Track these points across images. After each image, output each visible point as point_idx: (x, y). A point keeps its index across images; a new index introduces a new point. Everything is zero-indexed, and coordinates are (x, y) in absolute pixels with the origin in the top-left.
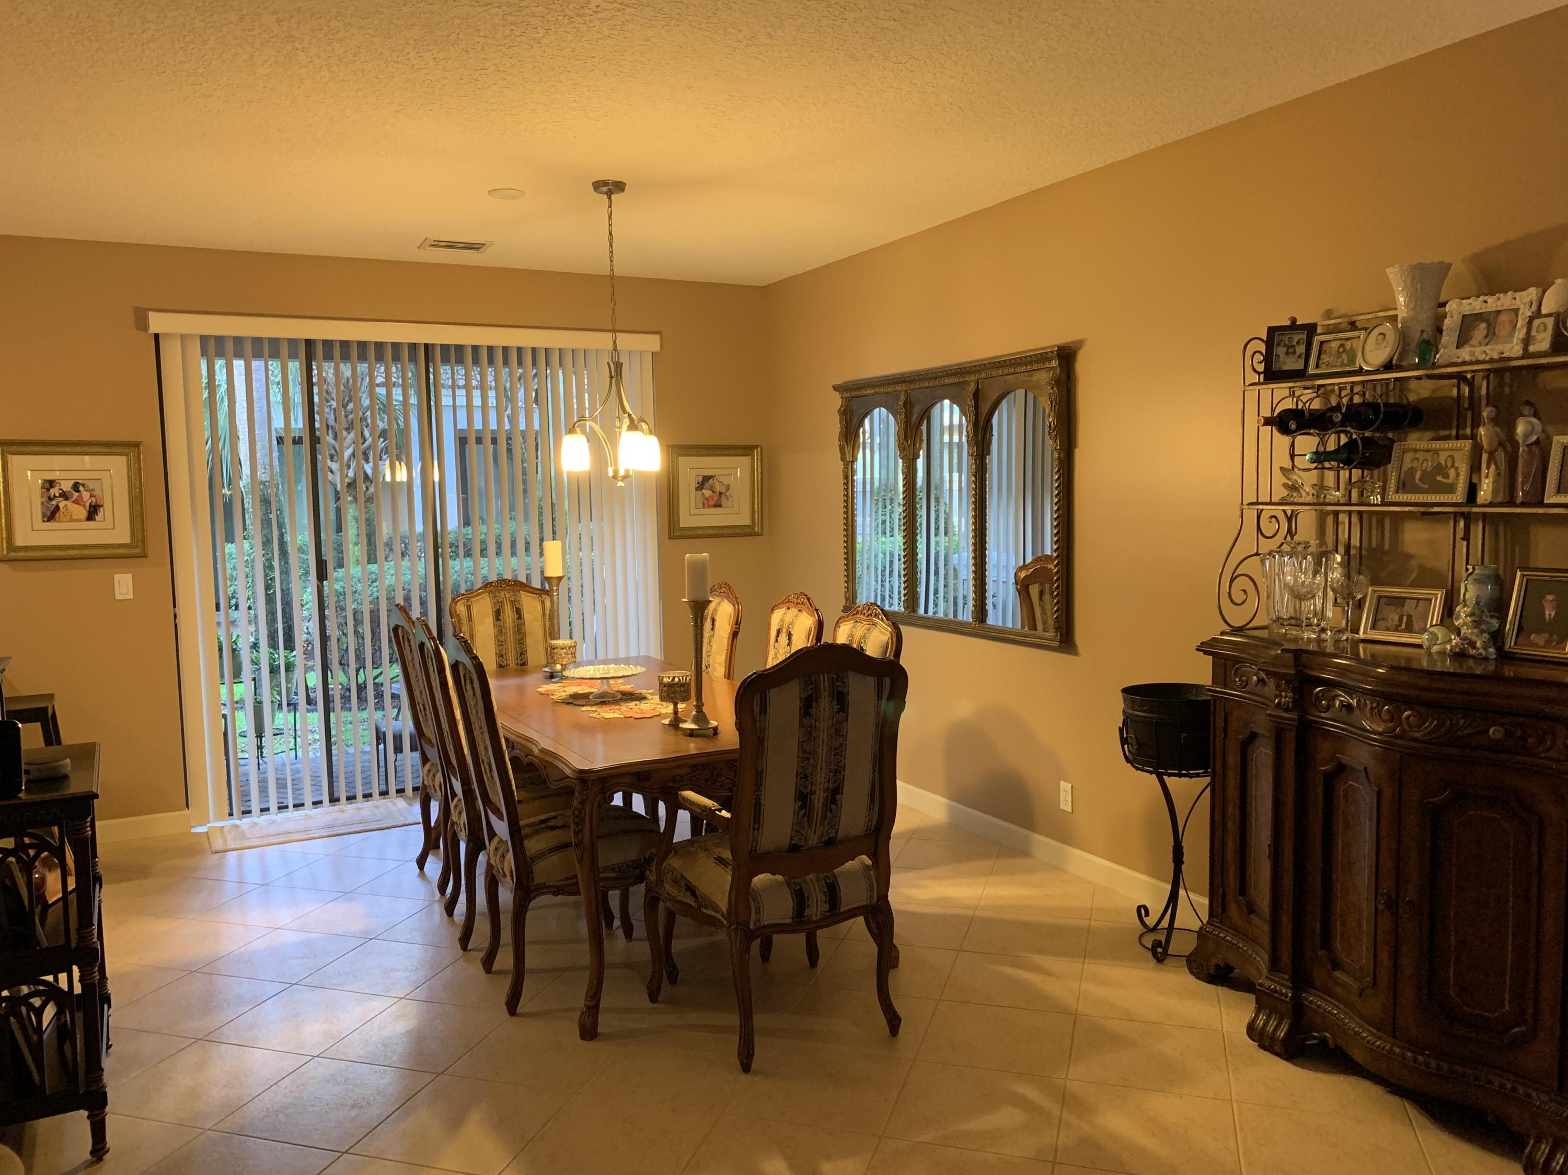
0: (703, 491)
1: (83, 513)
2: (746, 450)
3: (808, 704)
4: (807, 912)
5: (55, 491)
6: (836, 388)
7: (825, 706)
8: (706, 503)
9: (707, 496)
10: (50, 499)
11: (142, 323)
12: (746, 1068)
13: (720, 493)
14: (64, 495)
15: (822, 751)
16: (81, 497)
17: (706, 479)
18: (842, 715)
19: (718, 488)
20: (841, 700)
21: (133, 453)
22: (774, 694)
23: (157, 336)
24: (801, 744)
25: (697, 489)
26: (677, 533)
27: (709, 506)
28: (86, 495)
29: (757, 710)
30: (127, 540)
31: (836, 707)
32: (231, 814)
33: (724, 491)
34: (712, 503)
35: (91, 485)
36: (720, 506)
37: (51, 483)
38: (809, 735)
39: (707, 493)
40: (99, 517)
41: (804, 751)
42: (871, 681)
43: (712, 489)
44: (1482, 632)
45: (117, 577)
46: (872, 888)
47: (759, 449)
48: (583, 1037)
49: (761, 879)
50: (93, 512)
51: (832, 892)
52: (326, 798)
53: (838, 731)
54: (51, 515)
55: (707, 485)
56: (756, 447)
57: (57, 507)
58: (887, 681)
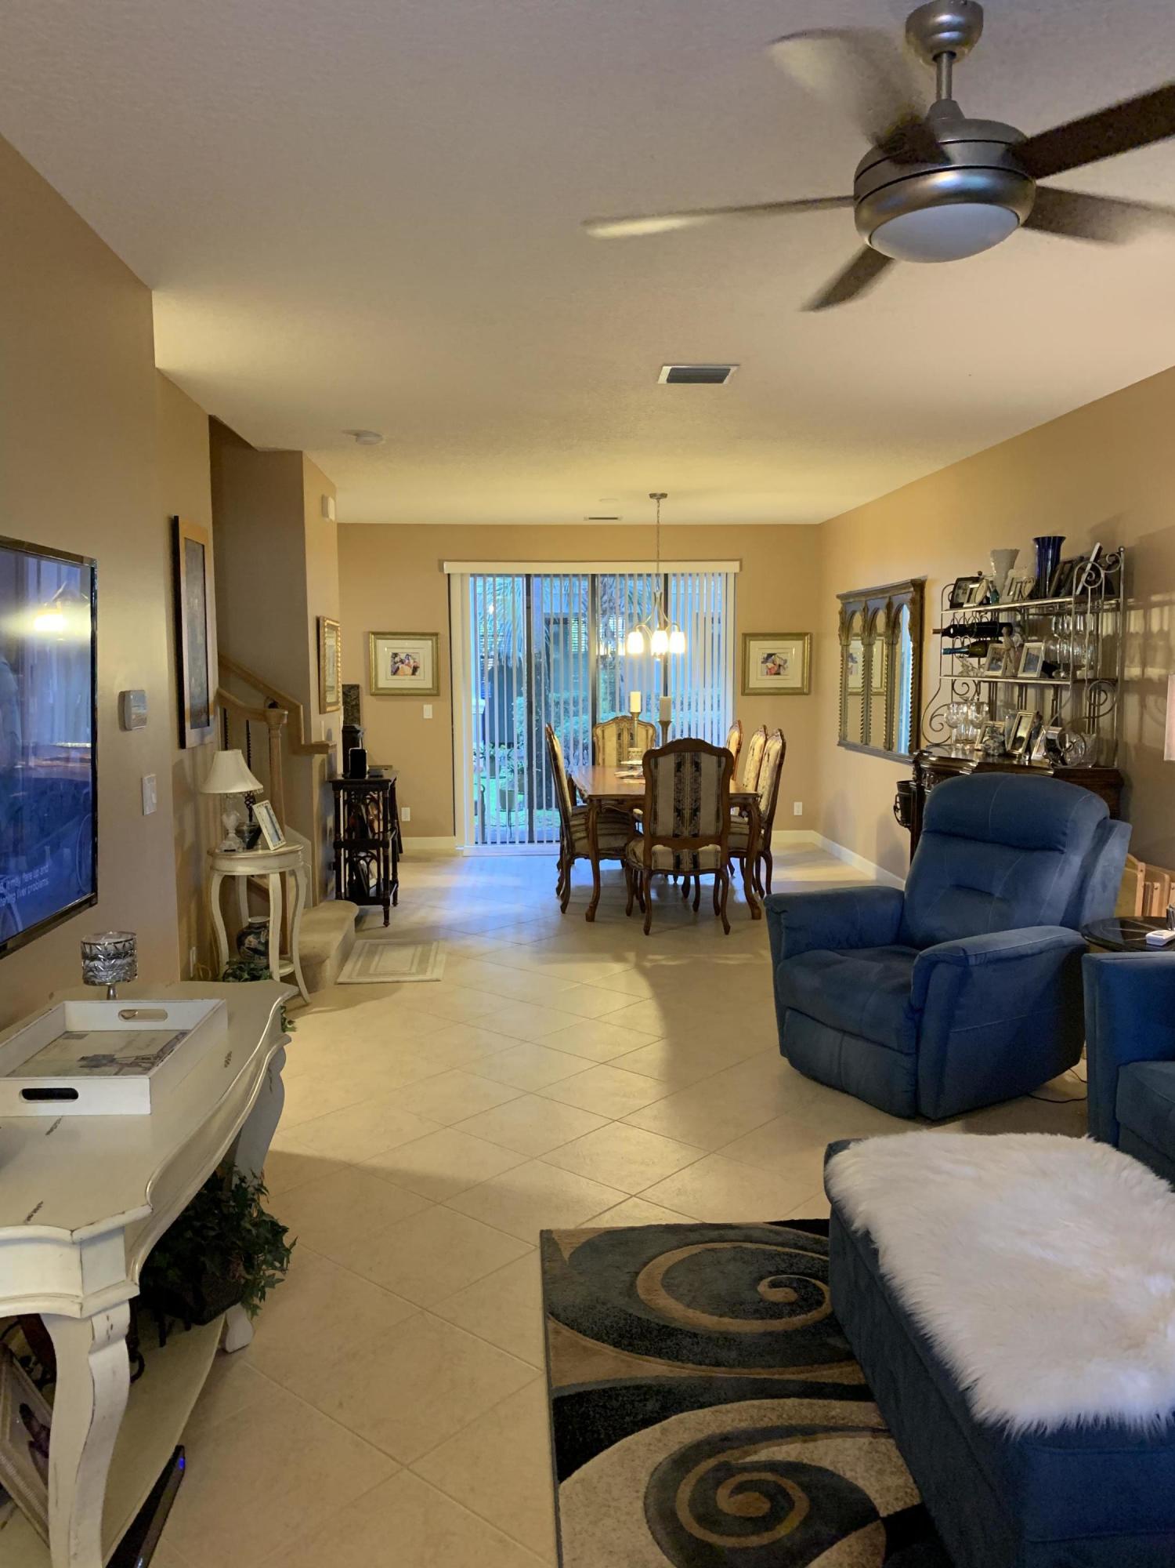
0: (768, 664)
1: (410, 671)
2: (799, 636)
3: (679, 766)
4: (681, 866)
5: (397, 659)
6: (838, 597)
7: (688, 768)
8: (770, 672)
9: (770, 667)
10: (395, 663)
11: (441, 569)
12: (647, 932)
13: (780, 666)
14: (402, 662)
15: (688, 789)
16: (409, 663)
17: (770, 655)
18: (698, 773)
19: (778, 662)
20: (697, 766)
21: (434, 638)
22: (661, 760)
23: (449, 575)
24: (676, 785)
25: (763, 663)
26: (746, 691)
27: (771, 674)
28: (412, 661)
29: (653, 766)
30: (430, 686)
31: (694, 769)
32: (476, 843)
33: (782, 663)
34: (773, 672)
35: (414, 656)
36: (779, 674)
37: (395, 655)
38: (679, 782)
39: (770, 665)
40: (417, 673)
41: (677, 788)
42: (714, 759)
43: (773, 663)
45: (425, 706)
46: (717, 860)
47: (809, 636)
48: (587, 920)
49: (658, 847)
50: (415, 670)
51: (695, 860)
52: (527, 840)
53: (696, 781)
54: (395, 672)
55: (770, 660)
56: (806, 634)
57: (398, 668)
58: (723, 759)
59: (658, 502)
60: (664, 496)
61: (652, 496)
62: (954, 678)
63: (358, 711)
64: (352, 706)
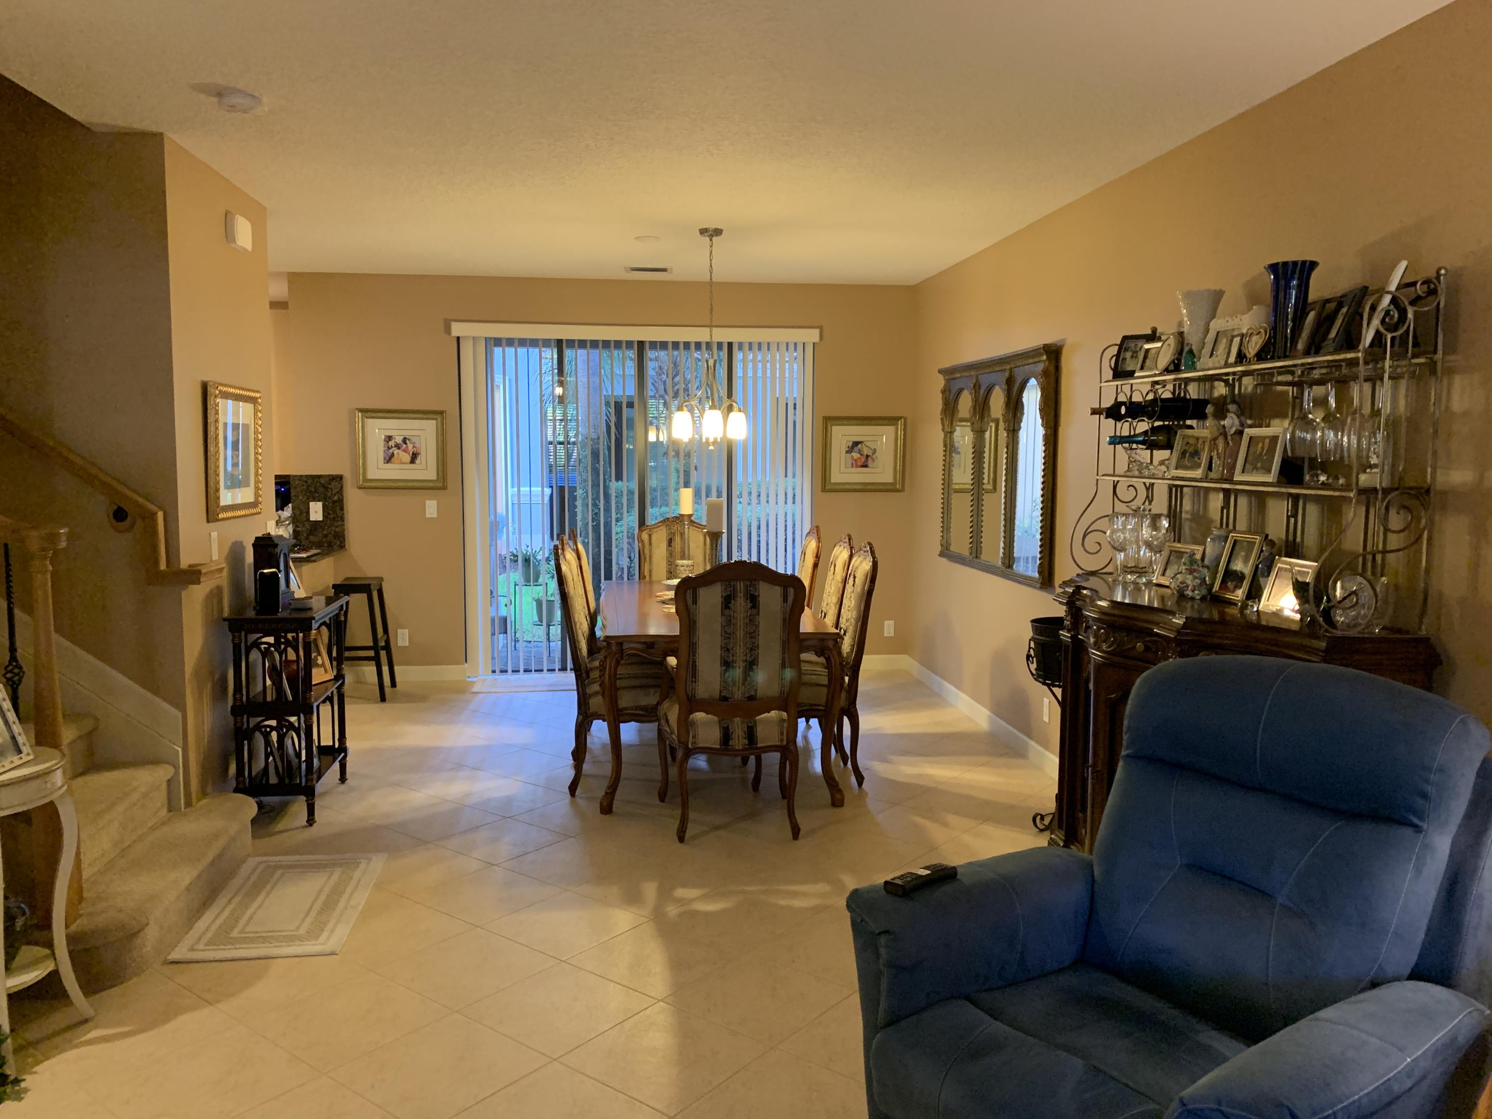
0: (853, 454)
1: (407, 458)
2: (891, 420)
3: (727, 601)
4: (731, 743)
5: (392, 443)
6: (940, 371)
7: (740, 604)
8: (856, 464)
9: (855, 458)
10: (389, 448)
11: (448, 330)
12: (681, 839)
13: (867, 456)
14: (398, 446)
15: (740, 634)
16: (407, 447)
17: (856, 444)
18: (754, 611)
19: (866, 451)
20: (754, 600)
21: (439, 418)
22: (703, 592)
23: (458, 338)
24: (723, 627)
25: (847, 452)
26: (828, 487)
27: (857, 466)
28: (410, 446)
29: (690, 601)
30: (434, 477)
31: (750, 605)
32: (494, 672)
33: (870, 454)
34: (859, 464)
35: (414, 439)
36: (866, 466)
37: (389, 438)
38: (729, 622)
39: (855, 455)
40: (418, 461)
41: (726, 632)
42: (777, 590)
43: (860, 452)
44: (1195, 578)
45: (428, 502)
46: (782, 734)
47: (903, 420)
49: (699, 716)
50: (414, 457)
51: (751, 734)
53: (752, 621)
54: (389, 459)
55: (856, 449)
56: (900, 418)
57: (393, 454)
58: (791, 591)
59: (711, 240)
60: (718, 232)
61: (703, 231)
62: (1116, 479)
63: (342, 509)
64: (335, 502)
